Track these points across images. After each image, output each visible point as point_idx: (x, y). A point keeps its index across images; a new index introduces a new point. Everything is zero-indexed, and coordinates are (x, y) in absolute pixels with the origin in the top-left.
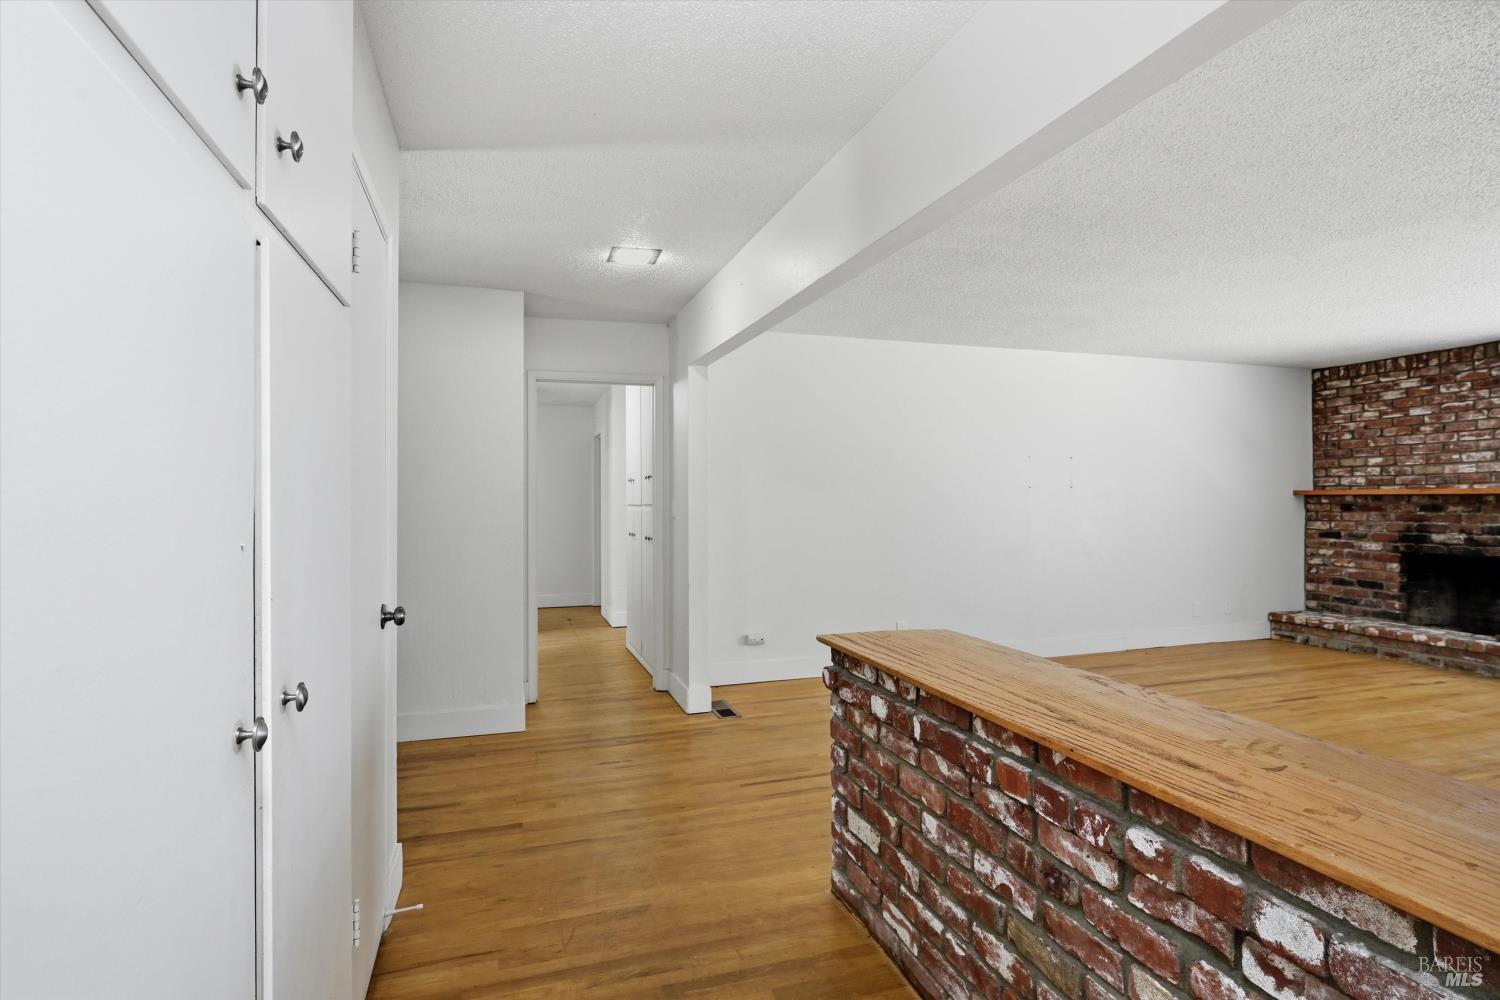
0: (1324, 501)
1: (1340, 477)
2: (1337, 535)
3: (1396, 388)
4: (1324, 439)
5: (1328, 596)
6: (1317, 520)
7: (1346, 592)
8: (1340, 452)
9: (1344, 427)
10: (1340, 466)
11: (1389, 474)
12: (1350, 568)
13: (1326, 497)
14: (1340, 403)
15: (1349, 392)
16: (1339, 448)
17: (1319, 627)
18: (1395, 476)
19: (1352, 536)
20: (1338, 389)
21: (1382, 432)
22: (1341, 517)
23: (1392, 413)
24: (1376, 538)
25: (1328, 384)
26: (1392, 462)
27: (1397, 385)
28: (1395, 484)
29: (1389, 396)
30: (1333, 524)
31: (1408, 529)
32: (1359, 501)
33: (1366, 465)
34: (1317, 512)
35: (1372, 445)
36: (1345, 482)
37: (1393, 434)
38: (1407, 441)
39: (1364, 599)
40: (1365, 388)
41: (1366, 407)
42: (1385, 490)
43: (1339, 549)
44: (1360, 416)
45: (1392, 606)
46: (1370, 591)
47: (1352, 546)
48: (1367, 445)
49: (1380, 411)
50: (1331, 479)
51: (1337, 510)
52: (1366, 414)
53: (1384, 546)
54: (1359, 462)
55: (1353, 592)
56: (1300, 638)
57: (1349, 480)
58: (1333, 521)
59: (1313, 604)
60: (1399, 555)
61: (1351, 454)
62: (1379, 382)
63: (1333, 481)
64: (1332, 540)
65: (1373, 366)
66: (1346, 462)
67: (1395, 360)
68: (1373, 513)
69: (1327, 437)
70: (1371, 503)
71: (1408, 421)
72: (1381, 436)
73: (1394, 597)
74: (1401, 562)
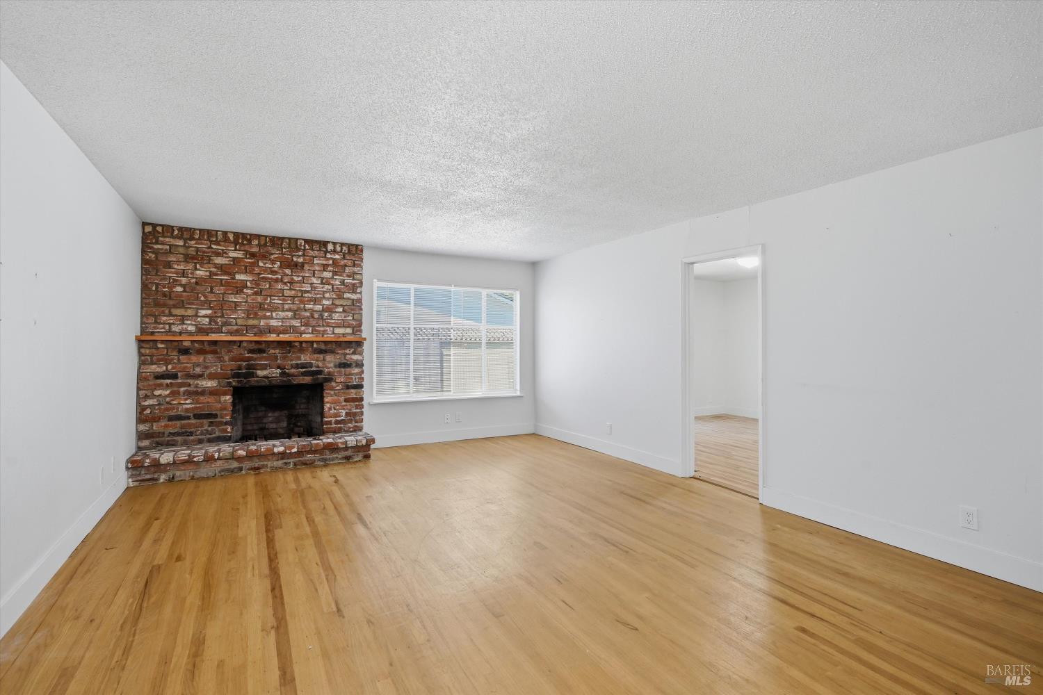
0: (160, 345)
1: (170, 325)
2: (175, 376)
3: (224, 255)
4: (154, 288)
5: (164, 433)
6: (152, 363)
7: (182, 427)
8: (171, 302)
9: (177, 281)
10: (170, 314)
11: (217, 323)
12: (188, 404)
13: (162, 342)
14: (172, 258)
15: (181, 250)
16: (170, 298)
17: (189, 461)
18: (222, 326)
19: (189, 376)
20: (171, 246)
21: (212, 289)
22: (179, 359)
23: (221, 275)
24: (211, 377)
25: (160, 239)
26: (219, 315)
27: (226, 253)
28: (222, 332)
29: (219, 261)
30: (170, 367)
31: (240, 368)
32: (196, 345)
33: (197, 316)
34: (152, 356)
35: (202, 299)
36: (176, 329)
37: (222, 292)
38: (233, 298)
39: (200, 429)
40: (197, 250)
41: (198, 266)
42: (213, 337)
43: (176, 389)
44: (192, 274)
45: (225, 431)
46: (205, 421)
47: (190, 385)
48: (198, 298)
49: (210, 272)
50: (161, 326)
51: (174, 355)
52: (198, 272)
53: (219, 382)
54: (190, 312)
55: (190, 425)
56: (163, 478)
57: (180, 327)
58: (170, 363)
59: (146, 443)
60: (231, 388)
61: (181, 304)
62: (210, 247)
63: (164, 328)
64: (168, 381)
65: (206, 233)
66: (175, 311)
67: (225, 233)
68: (209, 356)
69: (157, 288)
70: (207, 347)
71: (234, 283)
72: (211, 292)
73: (226, 423)
74: (233, 395)
